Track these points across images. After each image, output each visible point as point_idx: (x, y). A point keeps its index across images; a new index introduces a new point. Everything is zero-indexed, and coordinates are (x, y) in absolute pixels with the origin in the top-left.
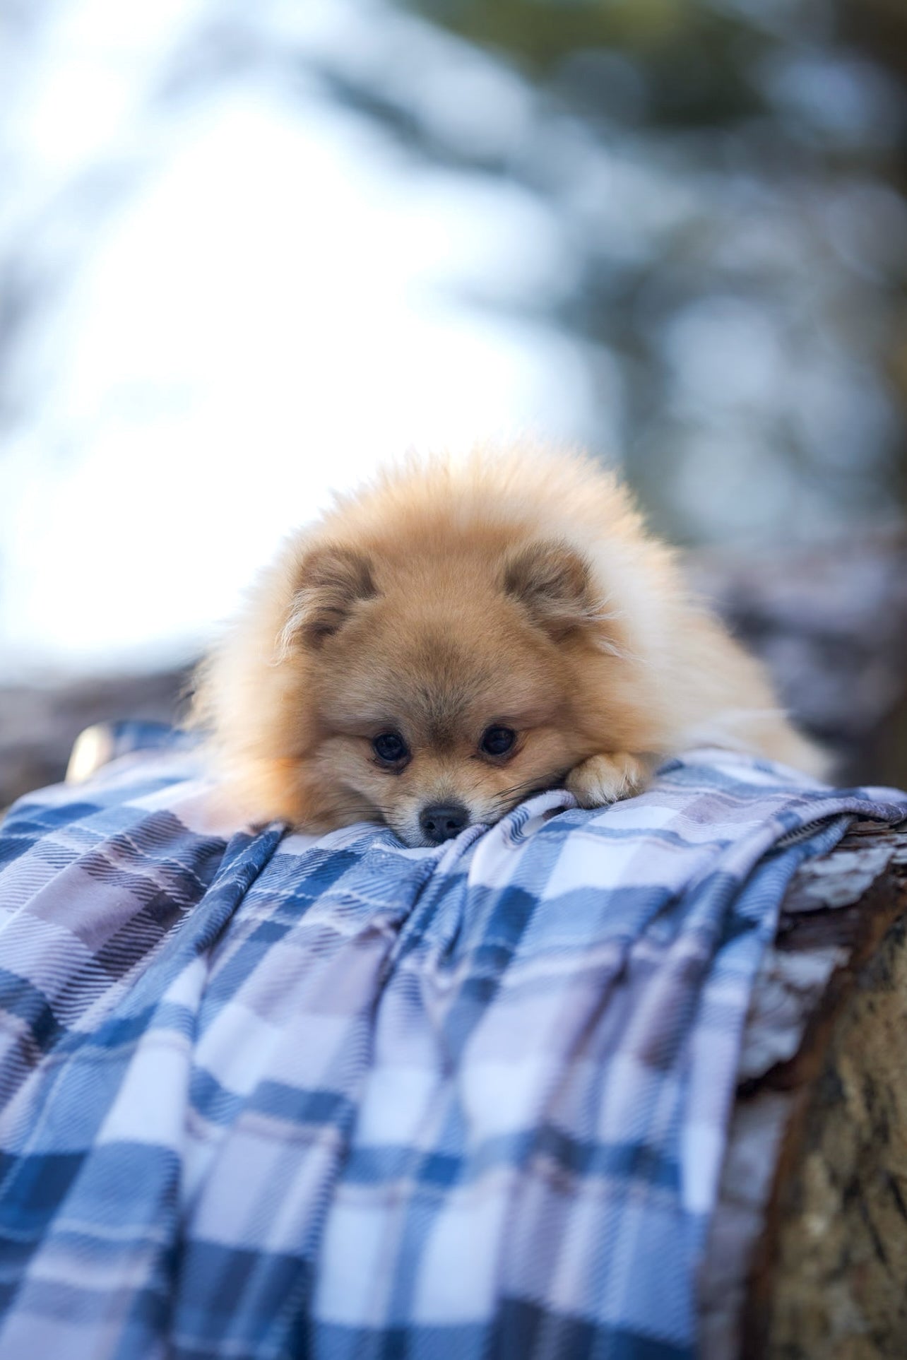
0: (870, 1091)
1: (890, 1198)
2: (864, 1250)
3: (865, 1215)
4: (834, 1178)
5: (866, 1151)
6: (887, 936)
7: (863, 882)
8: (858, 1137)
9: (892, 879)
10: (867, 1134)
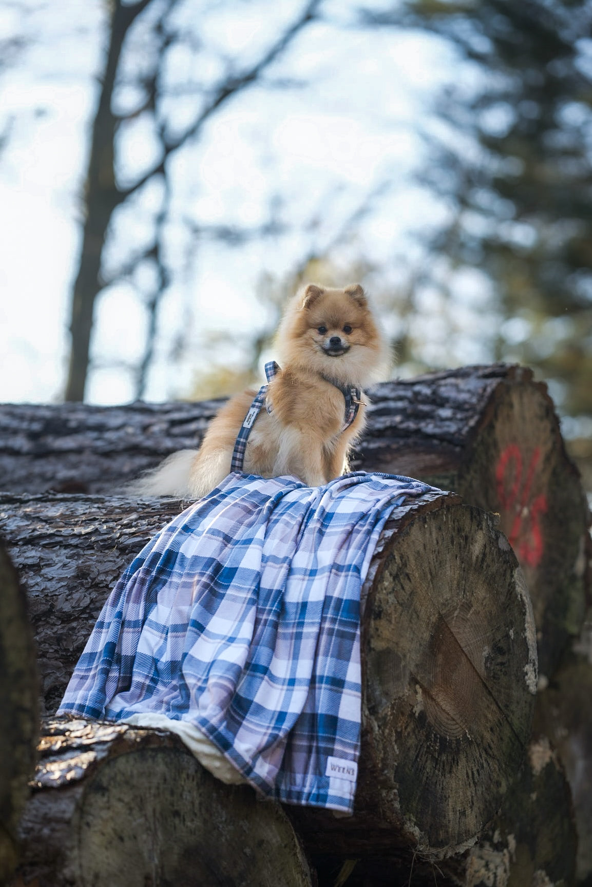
0: (402, 557)
1: (406, 578)
2: (399, 587)
3: (399, 581)
4: (391, 575)
5: (399, 569)
6: (409, 525)
7: (403, 514)
8: (398, 566)
9: (411, 512)
10: (400, 566)
